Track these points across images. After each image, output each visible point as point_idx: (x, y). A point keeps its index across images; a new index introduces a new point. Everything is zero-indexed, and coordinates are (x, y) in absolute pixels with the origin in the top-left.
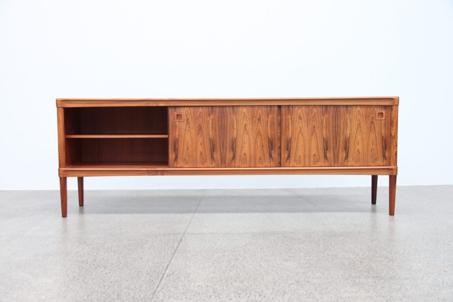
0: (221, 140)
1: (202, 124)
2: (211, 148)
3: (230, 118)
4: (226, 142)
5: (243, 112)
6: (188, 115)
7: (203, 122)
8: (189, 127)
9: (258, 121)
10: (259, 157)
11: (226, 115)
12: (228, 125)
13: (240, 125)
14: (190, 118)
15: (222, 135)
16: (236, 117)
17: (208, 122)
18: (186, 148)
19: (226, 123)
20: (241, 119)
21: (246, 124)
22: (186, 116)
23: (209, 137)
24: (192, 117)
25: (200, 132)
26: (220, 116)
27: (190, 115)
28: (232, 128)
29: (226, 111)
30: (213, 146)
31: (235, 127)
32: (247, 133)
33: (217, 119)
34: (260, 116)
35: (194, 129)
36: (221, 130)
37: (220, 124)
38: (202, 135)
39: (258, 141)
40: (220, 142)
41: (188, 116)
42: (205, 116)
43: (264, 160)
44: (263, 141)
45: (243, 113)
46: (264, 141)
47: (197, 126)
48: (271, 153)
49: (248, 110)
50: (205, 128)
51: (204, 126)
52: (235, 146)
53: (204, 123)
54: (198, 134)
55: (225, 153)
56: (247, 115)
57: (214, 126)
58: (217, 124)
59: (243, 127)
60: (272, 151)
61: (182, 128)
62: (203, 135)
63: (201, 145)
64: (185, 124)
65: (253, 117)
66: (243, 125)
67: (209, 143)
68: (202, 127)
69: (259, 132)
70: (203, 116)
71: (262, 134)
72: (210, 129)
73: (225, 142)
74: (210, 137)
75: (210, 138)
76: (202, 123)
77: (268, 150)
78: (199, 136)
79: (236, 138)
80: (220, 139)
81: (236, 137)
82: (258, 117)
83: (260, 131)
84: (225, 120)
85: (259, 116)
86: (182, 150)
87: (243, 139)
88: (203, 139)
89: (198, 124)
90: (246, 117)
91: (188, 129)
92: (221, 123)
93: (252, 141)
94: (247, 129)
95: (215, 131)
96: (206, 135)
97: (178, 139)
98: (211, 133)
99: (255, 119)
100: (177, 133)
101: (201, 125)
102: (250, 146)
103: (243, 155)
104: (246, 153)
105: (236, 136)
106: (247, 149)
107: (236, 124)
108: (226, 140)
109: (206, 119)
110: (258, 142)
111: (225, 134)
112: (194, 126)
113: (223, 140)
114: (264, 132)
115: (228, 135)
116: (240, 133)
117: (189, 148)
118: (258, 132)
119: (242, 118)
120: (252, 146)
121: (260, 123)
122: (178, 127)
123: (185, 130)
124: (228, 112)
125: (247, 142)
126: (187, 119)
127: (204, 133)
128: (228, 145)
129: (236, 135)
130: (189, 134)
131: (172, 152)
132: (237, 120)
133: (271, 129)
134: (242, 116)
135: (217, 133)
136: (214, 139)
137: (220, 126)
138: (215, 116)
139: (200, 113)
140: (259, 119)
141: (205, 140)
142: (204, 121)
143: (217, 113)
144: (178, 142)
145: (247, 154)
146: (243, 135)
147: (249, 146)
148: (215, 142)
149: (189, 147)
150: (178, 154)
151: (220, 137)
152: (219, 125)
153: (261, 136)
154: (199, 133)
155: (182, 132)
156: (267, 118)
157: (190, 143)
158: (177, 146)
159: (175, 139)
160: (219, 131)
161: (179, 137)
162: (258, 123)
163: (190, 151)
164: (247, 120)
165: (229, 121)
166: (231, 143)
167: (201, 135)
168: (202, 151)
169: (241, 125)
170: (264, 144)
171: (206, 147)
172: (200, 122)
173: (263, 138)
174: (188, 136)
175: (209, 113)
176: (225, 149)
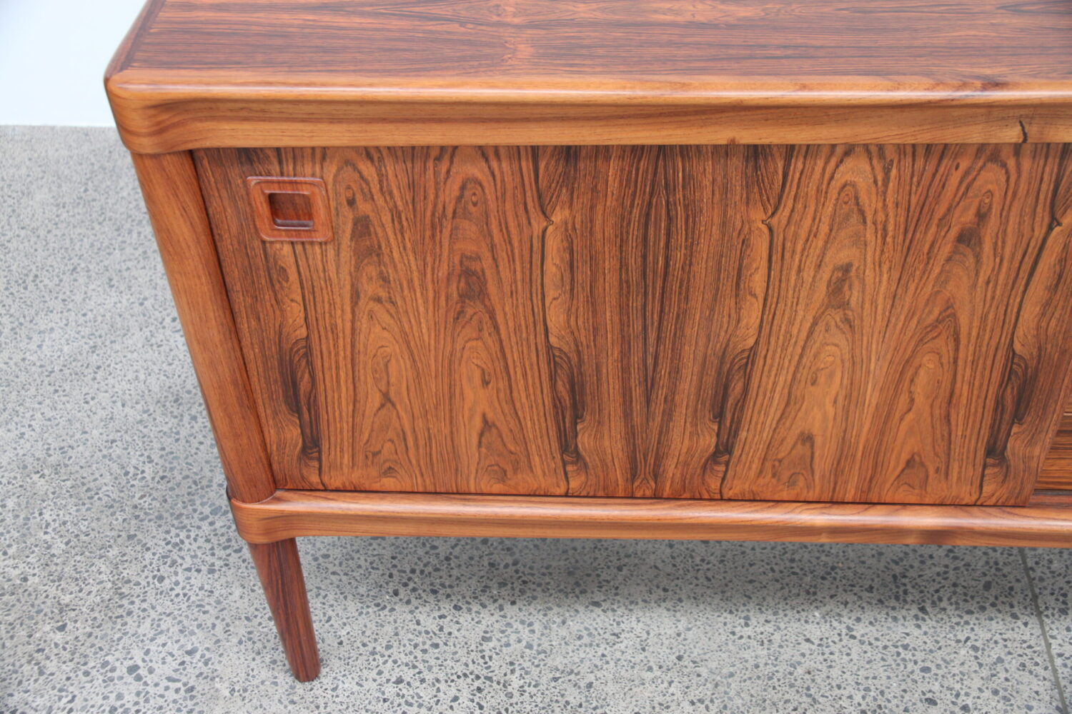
0: (636, 359)
1: (487, 262)
2: (557, 401)
3: (724, 224)
4: (676, 372)
5: (836, 185)
6: (359, 197)
7: (492, 248)
8: (385, 280)
9: (955, 251)
10: (905, 456)
11: (686, 207)
12: (701, 269)
13: (799, 270)
14: (387, 218)
15: (645, 328)
16: (774, 221)
17: (536, 245)
18: (376, 400)
19: (679, 256)
20: (813, 234)
21: (846, 269)
22: (351, 202)
23: (540, 339)
24: (396, 215)
25: (470, 311)
26: (636, 212)
27: (380, 201)
28: (727, 288)
29: (688, 178)
30: (576, 388)
31: (758, 282)
32: (847, 320)
33: (605, 226)
34: (982, 216)
35: (423, 287)
36: (636, 303)
37: (634, 261)
38: (487, 327)
39: (922, 372)
40: (625, 370)
41: (364, 207)
42: (509, 206)
43: (937, 470)
44: (965, 373)
45: (833, 194)
46: (974, 370)
47: (443, 273)
48: (1002, 435)
49: (887, 172)
50: (507, 289)
51: (505, 274)
52: (737, 388)
53: (502, 255)
54: (456, 319)
55: (664, 431)
56: (870, 202)
57: (583, 273)
58: (609, 264)
59: (822, 289)
60: (1015, 429)
61: (328, 280)
62: (496, 328)
63: (485, 383)
64: (346, 254)
65: (916, 219)
66: (826, 274)
67: (545, 377)
68: (483, 283)
69: (949, 315)
70: (492, 205)
71: (964, 331)
72: (551, 293)
73: (664, 370)
74: (553, 340)
75: (549, 347)
76: (486, 254)
77: (988, 420)
78: (469, 332)
79: (753, 350)
80: (625, 355)
81: (751, 342)
82: (965, 217)
83: (954, 315)
84: (680, 238)
85: (972, 211)
86: (346, 408)
87: (810, 353)
88: (495, 349)
89: (457, 261)
90: (855, 219)
91: (370, 288)
92: (644, 257)
93: (878, 369)
94: (854, 297)
95: (592, 302)
96: (517, 329)
97: (309, 349)
98: (556, 318)
99: (933, 229)
100: (295, 312)
101: (475, 266)
102: (852, 396)
103: (790, 442)
104: (816, 430)
105: (757, 342)
106: (831, 411)
107: (764, 264)
108: (677, 355)
109: (512, 225)
110: (923, 377)
111: (669, 326)
112: (423, 274)
113: (650, 361)
114: (984, 319)
115: (692, 331)
116: (791, 322)
117: (392, 395)
118: (936, 312)
119: (824, 228)
120: (872, 397)
121: (971, 260)
122: (293, 276)
123: (356, 296)
124: (707, 182)
125: (831, 376)
126: (362, 227)
127: (500, 318)
128: (687, 386)
129: (753, 331)
130: (386, 318)
131: (275, 413)
132: (779, 241)
133: (1047, 304)
134: (829, 209)
135: (609, 316)
136: (579, 353)
137: (635, 276)
138: (592, 208)
139: (463, 188)
140: (968, 238)
141: (513, 356)
142: (497, 237)
143: (613, 185)
144: (310, 364)
145: (818, 441)
146: (811, 332)
147: (848, 397)
148: (589, 369)
149: (392, 389)
150: (324, 426)
151: (625, 341)
152: (623, 265)
153: (957, 341)
154: (461, 313)
155: (332, 304)
156: (1039, 232)
157: (400, 370)
158: (304, 385)
159: (287, 347)
160: (623, 309)
161: (315, 337)
162: (949, 259)
163: (402, 414)
164: (859, 241)
165: (705, 249)
166: (710, 379)
167: (481, 330)
168: (490, 416)
169: (808, 275)
170: (963, 389)
171: (521, 397)
172: (470, 248)
173: (966, 353)
174: (378, 329)
175: (543, 183)
176: (658, 408)
